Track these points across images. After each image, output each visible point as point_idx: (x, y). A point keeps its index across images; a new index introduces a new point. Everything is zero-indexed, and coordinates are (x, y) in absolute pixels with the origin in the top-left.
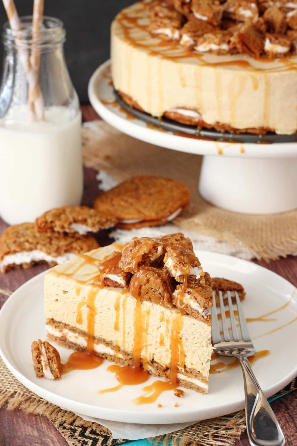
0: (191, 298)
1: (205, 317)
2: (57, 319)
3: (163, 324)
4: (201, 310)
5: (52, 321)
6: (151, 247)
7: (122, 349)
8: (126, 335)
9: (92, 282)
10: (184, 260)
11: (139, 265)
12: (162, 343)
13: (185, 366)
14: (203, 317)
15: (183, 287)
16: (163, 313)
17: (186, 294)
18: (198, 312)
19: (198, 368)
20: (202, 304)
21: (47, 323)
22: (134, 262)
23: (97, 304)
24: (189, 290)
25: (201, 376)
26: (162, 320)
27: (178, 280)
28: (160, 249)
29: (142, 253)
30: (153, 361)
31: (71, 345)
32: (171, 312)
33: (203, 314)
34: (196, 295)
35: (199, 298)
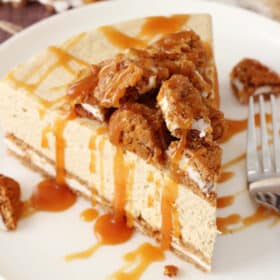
0: (189, 164)
1: (208, 195)
2: (18, 135)
3: (152, 186)
4: (202, 184)
5: (12, 137)
6: (140, 78)
7: (100, 193)
8: (105, 181)
9: (60, 104)
10: (184, 110)
11: (121, 101)
12: (150, 204)
13: (181, 237)
14: (205, 194)
15: (179, 145)
16: (151, 173)
17: (184, 156)
18: (198, 187)
19: (198, 245)
20: (204, 176)
21: (7, 137)
22: (114, 97)
23: (66, 135)
24: (188, 151)
25: (202, 254)
26: (150, 179)
27: (173, 134)
28: (152, 81)
29: (125, 84)
30: (140, 218)
31: (36, 169)
32: (163, 175)
33: (205, 190)
34: (197, 161)
35: (200, 167)
